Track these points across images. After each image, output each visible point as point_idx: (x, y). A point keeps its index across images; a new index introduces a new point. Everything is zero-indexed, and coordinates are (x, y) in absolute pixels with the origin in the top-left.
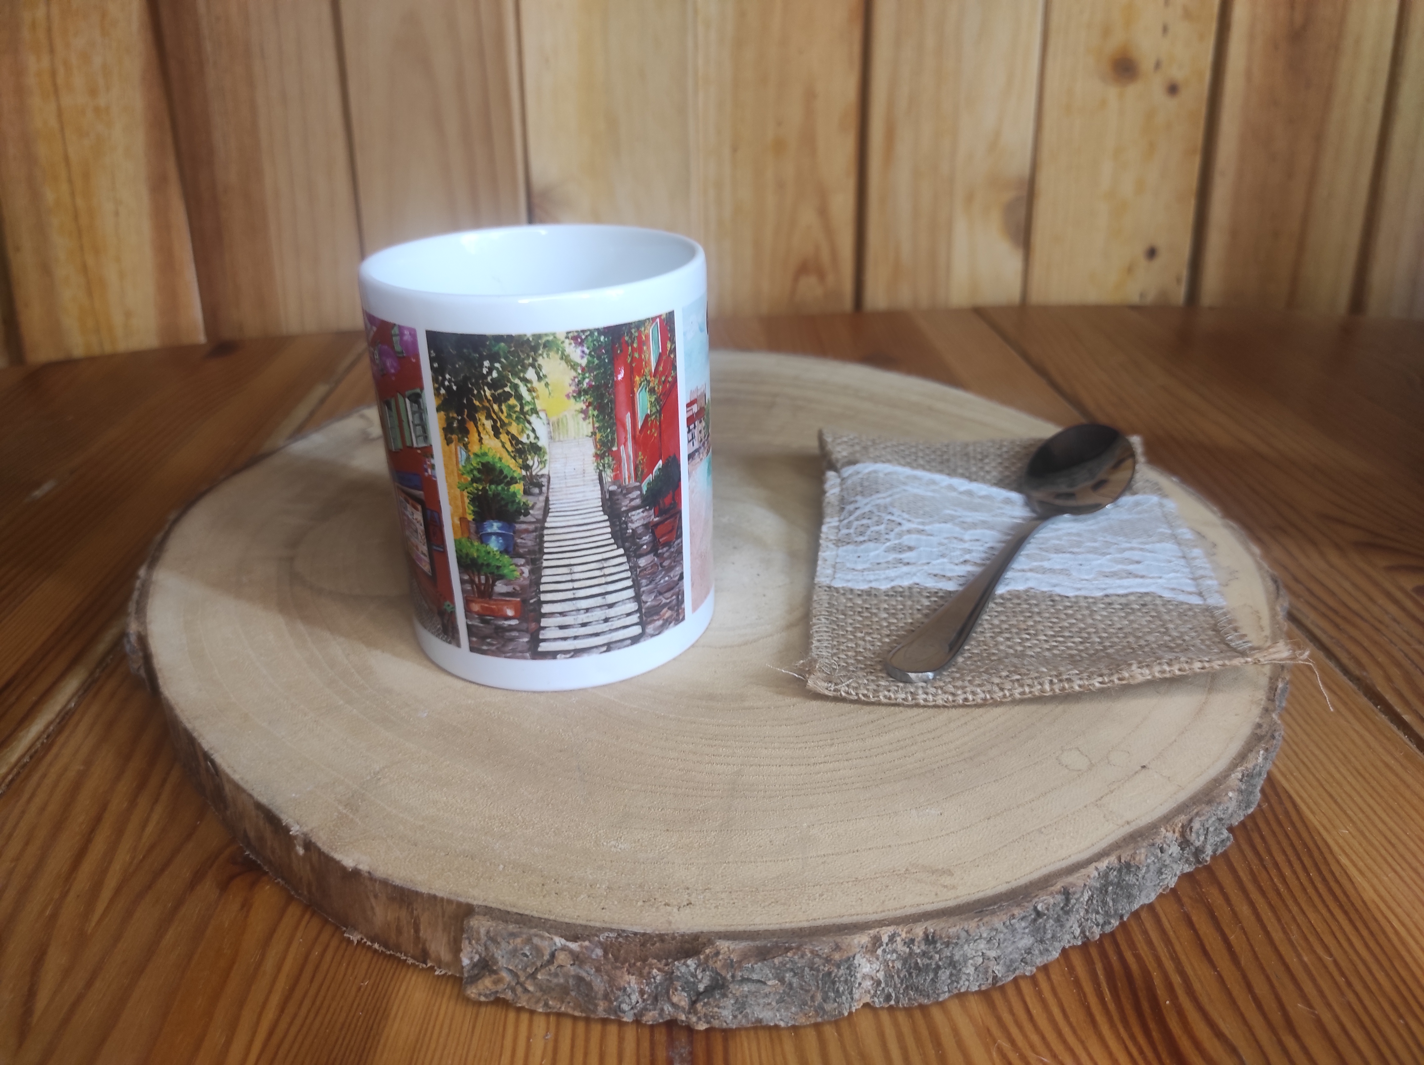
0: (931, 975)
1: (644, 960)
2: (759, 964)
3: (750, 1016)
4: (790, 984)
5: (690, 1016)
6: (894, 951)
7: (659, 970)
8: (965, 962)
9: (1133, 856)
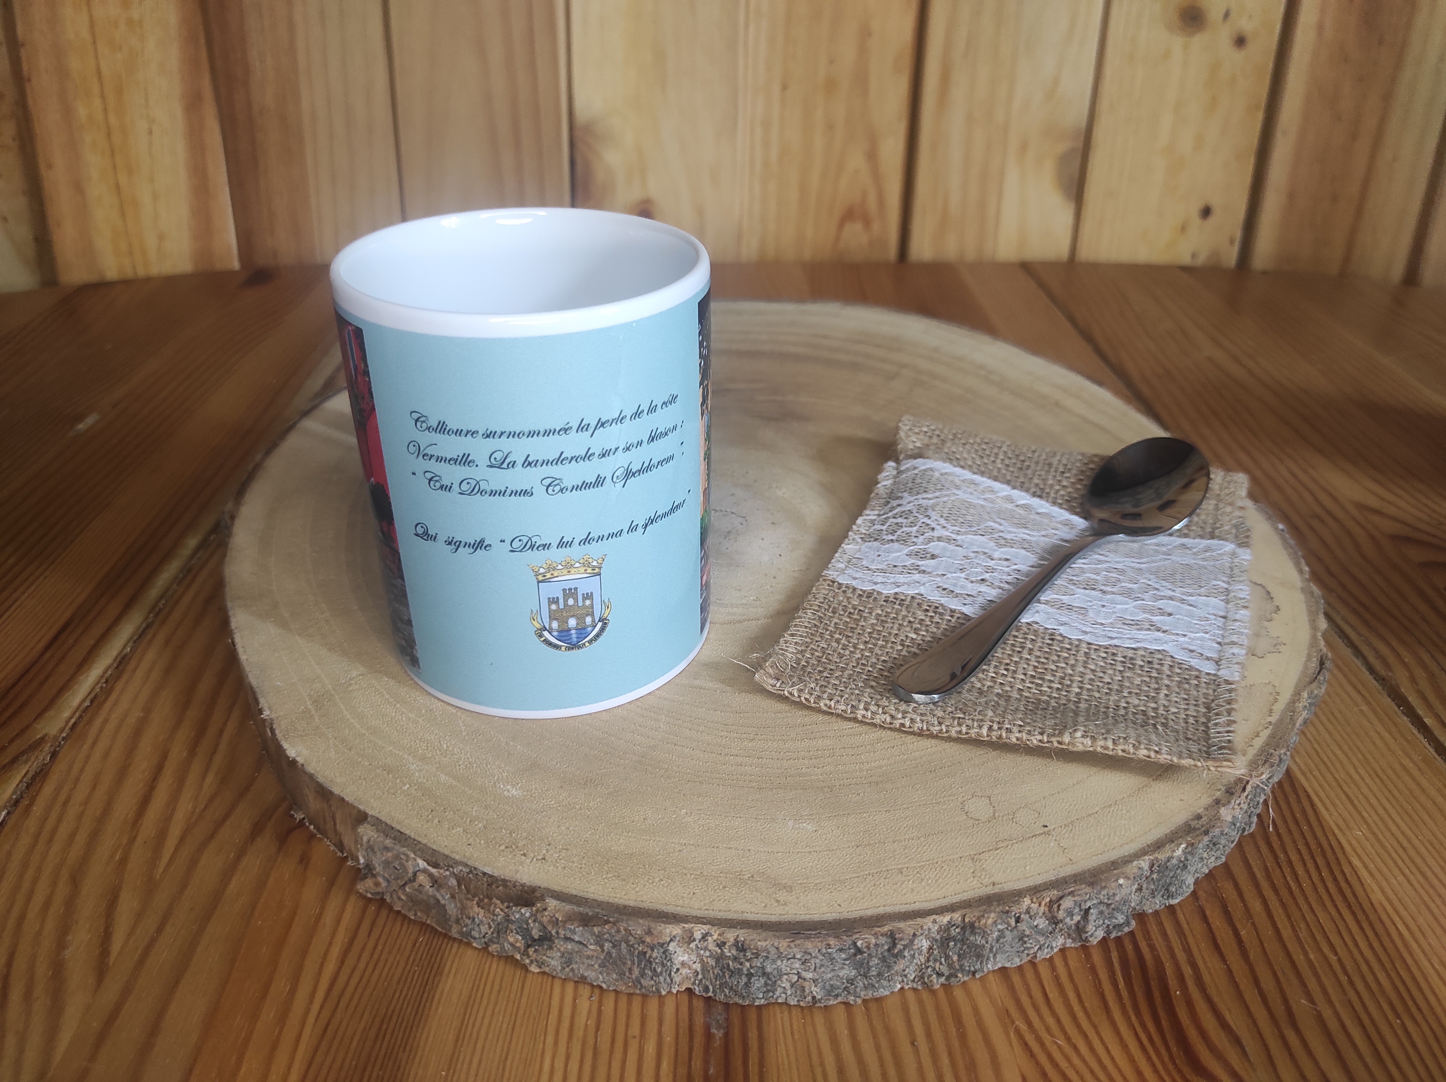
0: (744, 979)
1: (491, 899)
2: (581, 928)
3: (576, 971)
4: (609, 953)
5: (524, 957)
6: (706, 949)
7: (502, 910)
8: (780, 976)
9: (979, 919)
